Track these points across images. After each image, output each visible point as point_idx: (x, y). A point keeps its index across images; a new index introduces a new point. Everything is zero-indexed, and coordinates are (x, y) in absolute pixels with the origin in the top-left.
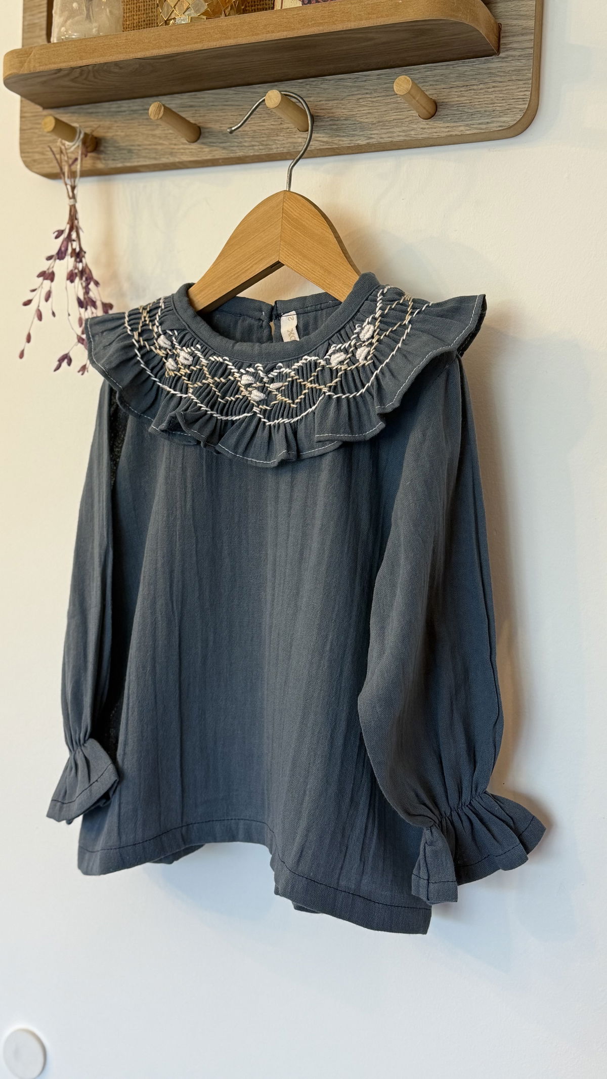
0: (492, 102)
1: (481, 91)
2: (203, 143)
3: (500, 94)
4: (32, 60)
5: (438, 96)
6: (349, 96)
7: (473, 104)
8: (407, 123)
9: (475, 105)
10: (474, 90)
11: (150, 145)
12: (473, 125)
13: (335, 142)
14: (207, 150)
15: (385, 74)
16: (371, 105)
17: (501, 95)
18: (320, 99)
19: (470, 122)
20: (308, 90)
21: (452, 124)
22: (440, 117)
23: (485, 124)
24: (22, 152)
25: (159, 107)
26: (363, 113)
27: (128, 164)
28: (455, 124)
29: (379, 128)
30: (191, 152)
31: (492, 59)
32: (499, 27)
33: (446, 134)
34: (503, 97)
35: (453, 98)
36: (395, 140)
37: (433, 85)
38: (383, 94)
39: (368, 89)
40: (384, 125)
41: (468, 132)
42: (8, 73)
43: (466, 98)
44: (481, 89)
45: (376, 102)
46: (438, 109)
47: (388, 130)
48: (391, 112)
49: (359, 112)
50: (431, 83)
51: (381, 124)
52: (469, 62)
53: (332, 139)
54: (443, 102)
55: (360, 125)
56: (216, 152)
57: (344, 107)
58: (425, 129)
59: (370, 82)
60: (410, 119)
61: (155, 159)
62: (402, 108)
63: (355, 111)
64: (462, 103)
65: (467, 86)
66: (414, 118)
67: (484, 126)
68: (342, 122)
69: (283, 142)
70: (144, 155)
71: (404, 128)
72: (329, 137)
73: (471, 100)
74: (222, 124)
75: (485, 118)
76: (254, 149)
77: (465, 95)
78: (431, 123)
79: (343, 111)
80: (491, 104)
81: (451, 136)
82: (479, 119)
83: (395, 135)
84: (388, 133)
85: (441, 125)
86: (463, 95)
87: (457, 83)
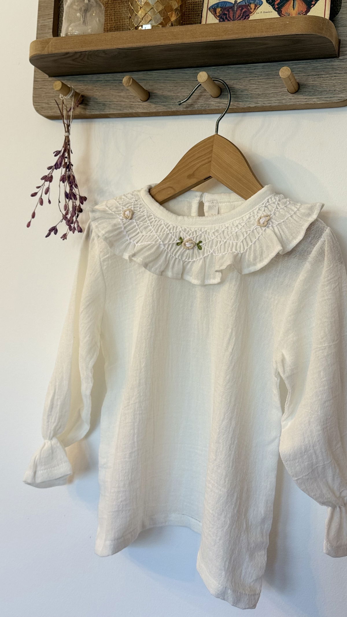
1: (327, 78)
2: (151, 102)
4: (50, 46)
5: (301, 80)
6: (243, 78)
8: (281, 95)
9: (323, 86)
10: (323, 77)
11: (117, 102)
12: (322, 98)
13: (235, 105)
14: (154, 106)
15: (267, 66)
16: (258, 84)
17: (340, 81)
18: (226, 79)
19: (320, 97)
20: (220, 74)
21: (308, 97)
22: (301, 93)
24: (34, 102)
25: (130, 79)
26: (253, 88)
27: (103, 113)
28: (311, 97)
29: (262, 97)
30: (143, 107)
31: (335, 60)
32: (340, 41)
33: (305, 103)
34: (341, 82)
35: (309, 82)
36: (272, 105)
37: (297, 74)
38: (265, 78)
39: (256, 74)
40: (266, 96)
41: (319, 102)
42: (33, 54)
43: (317, 82)
44: (327, 77)
45: (261, 82)
46: (300, 88)
48: (270, 88)
49: (250, 88)
50: (296, 72)
51: (264, 95)
52: (320, 61)
53: (233, 103)
54: (303, 84)
55: (250, 95)
56: (159, 108)
57: (240, 84)
58: (292, 99)
59: (258, 70)
60: (282, 93)
61: (120, 110)
62: (277, 87)
63: (248, 87)
64: (315, 85)
65: (319, 75)
66: (285, 92)
67: (328, 99)
68: (239, 93)
69: (202, 103)
70: (113, 107)
71: (278, 98)
73: (320, 83)
74: (163, 91)
75: (329, 94)
77: (318, 80)
78: (295, 96)
79: (240, 86)
80: (333, 86)
81: (308, 104)
82: (325, 95)
83: (272, 102)
84: (268, 100)
85: (302, 97)
86: (315, 80)
87: (312, 73)
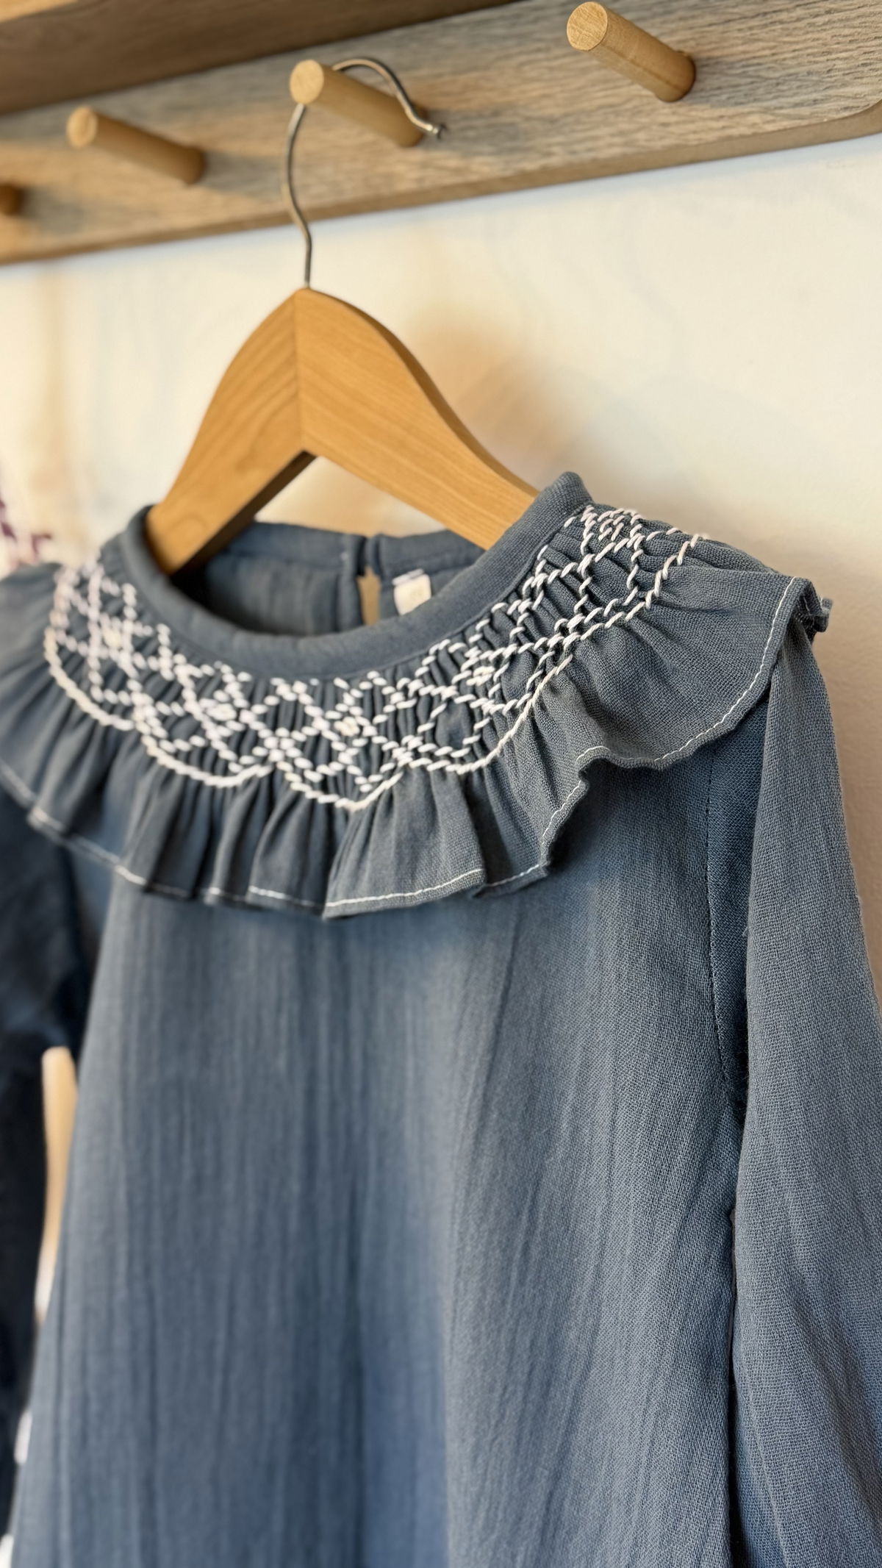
0: (825, 49)
1: (798, 25)
2: (209, 186)
3: (845, 27)
5: (698, 45)
7: (782, 57)
8: (630, 113)
9: (785, 59)
10: (781, 22)
12: (781, 108)
13: (474, 168)
14: (218, 200)
16: (545, 77)
17: (847, 31)
19: (774, 103)
20: (410, 53)
21: (732, 111)
22: (703, 94)
23: (809, 105)
25: (89, 118)
26: (532, 97)
28: (740, 109)
29: (566, 129)
30: (187, 208)
33: (717, 134)
34: (852, 34)
35: (733, 46)
36: (601, 156)
37: (686, 18)
39: (540, 40)
40: (578, 122)
41: (770, 128)
43: (761, 44)
44: (799, 20)
46: (699, 77)
47: (585, 133)
48: (592, 89)
49: (523, 96)
50: (681, 13)
51: (570, 119)
54: (709, 58)
55: (525, 125)
56: (238, 204)
57: (489, 85)
58: (669, 124)
60: (635, 102)
61: (124, 224)
62: (616, 80)
63: (515, 94)
64: (754, 58)
65: (765, 14)
66: (645, 101)
67: (805, 111)
68: (487, 121)
69: (365, 174)
70: (105, 218)
71: (621, 127)
72: (460, 157)
73: (774, 47)
74: (245, 142)
75: (810, 89)
76: (307, 194)
77: (763, 35)
78: (681, 110)
79: (489, 95)
80: (823, 53)
81: (730, 138)
82: (795, 94)
83: (601, 143)
84: (586, 140)
85: (707, 114)
86: (756, 37)
87: (742, 9)
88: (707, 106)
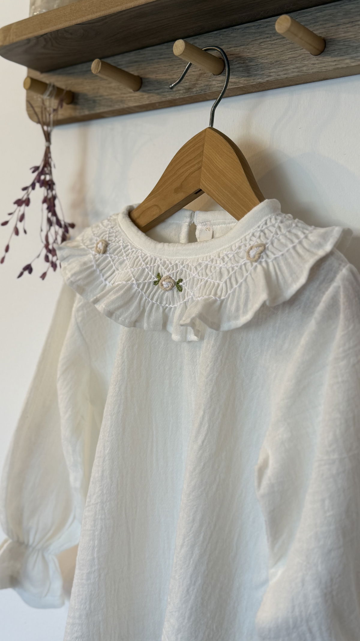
2: (144, 91)
4: (12, 34)
5: (327, 34)
6: (252, 41)
7: (358, 38)
8: (301, 60)
11: (108, 95)
12: (358, 57)
13: (241, 82)
14: (146, 96)
16: (270, 47)
18: (231, 46)
19: (355, 55)
20: (221, 39)
21: (338, 58)
22: (328, 52)
24: (28, 106)
25: (98, 63)
26: (264, 55)
28: (342, 58)
29: (276, 67)
30: (135, 99)
33: (334, 67)
35: (340, 34)
36: (289, 76)
37: (322, 25)
39: (268, 34)
40: (281, 64)
41: (353, 64)
43: (350, 33)
45: (275, 44)
46: (327, 46)
47: (284, 68)
48: (287, 52)
49: (260, 55)
50: (321, 23)
51: (278, 63)
53: (239, 80)
54: (331, 39)
55: (261, 65)
56: (152, 98)
57: (248, 51)
58: (315, 64)
59: (270, 28)
60: (302, 56)
62: (296, 48)
63: (258, 54)
64: (348, 38)
65: (352, 22)
66: (306, 55)
69: (201, 85)
70: (104, 104)
71: (298, 65)
72: (237, 78)
73: (356, 34)
74: (157, 74)
76: (179, 93)
77: (351, 30)
78: (320, 59)
79: (248, 54)
81: (338, 68)
83: (289, 72)
84: (284, 70)
85: (329, 60)
86: (349, 31)
87: (344, 20)
88: (330, 57)
